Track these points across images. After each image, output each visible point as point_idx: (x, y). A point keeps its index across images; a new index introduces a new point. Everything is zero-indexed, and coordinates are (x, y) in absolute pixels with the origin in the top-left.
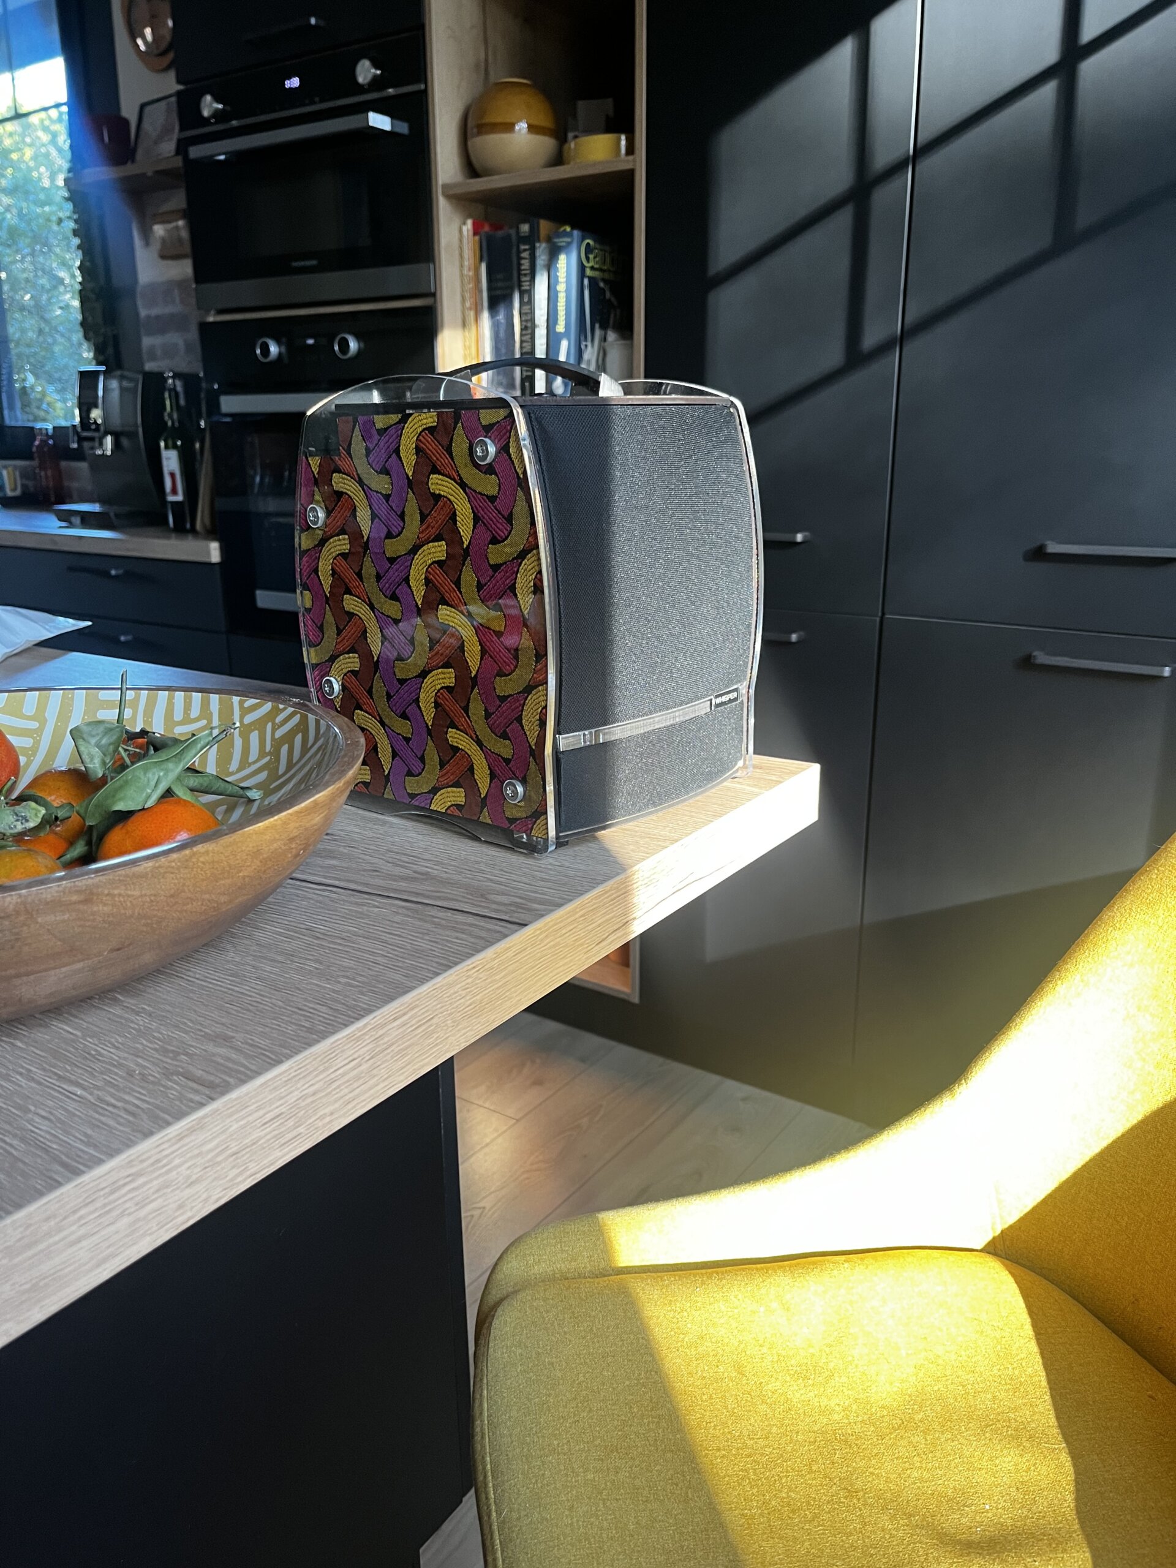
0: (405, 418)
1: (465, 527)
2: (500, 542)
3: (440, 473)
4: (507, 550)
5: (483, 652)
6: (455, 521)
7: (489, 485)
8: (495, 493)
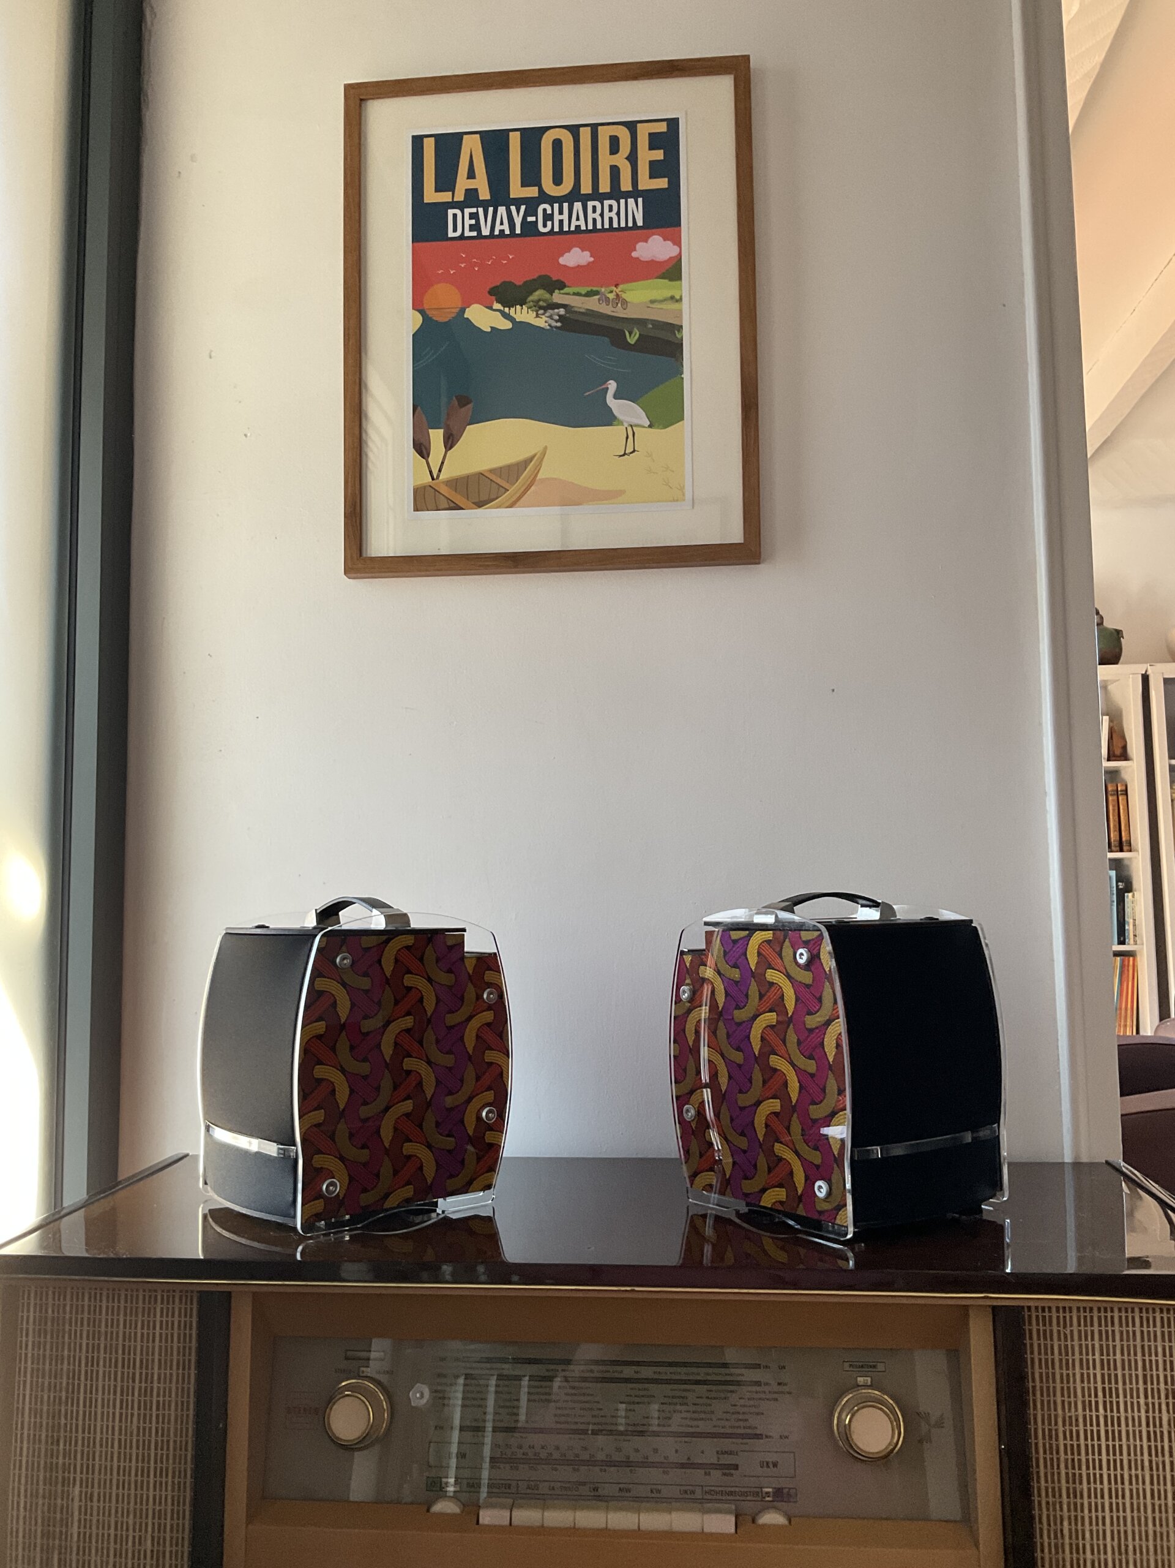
0: (750, 936)
1: (790, 1003)
2: (813, 1014)
3: (773, 969)
4: (819, 1020)
5: (801, 1087)
6: (783, 1000)
7: (807, 977)
8: (811, 982)
